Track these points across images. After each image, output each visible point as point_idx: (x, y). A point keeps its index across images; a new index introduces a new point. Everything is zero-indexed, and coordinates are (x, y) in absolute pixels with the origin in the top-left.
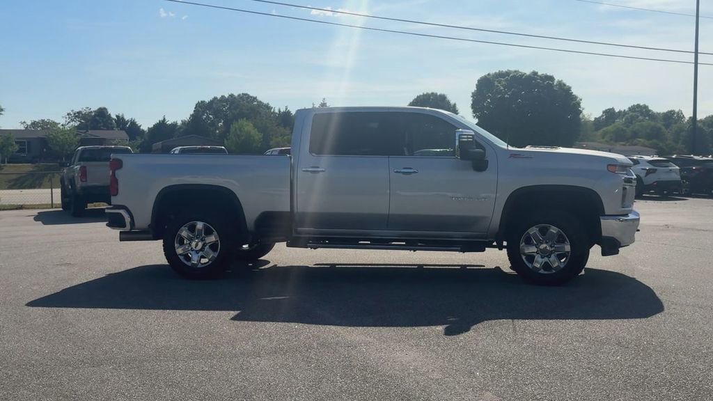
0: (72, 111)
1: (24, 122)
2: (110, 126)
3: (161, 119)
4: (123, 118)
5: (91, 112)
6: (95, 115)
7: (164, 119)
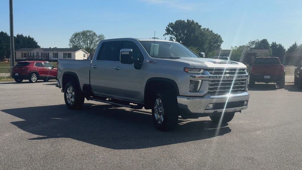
0: (251, 41)
1: (236, 47)
2: (267, 47)
3: (294, 43)
4: (275, 44)
5: (259, 41)
6: (261, 43)
7: (296, 44)
